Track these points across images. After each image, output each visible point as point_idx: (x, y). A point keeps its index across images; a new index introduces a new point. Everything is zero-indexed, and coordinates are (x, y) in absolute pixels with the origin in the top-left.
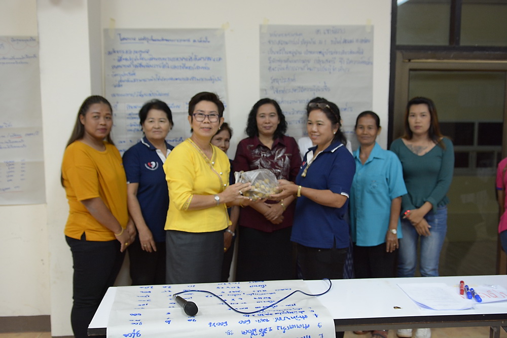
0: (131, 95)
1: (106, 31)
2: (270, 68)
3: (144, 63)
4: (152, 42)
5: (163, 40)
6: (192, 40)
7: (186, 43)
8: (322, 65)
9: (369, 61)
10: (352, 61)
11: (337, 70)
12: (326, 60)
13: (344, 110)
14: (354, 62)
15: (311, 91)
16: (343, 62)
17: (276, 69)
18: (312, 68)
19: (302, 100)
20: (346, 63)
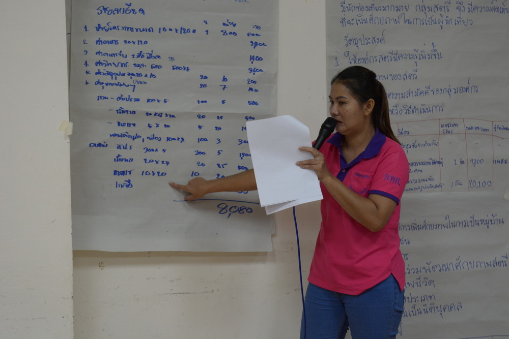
2: (343, 21)
8: (429, 14)
9: (504, 7)
10: (477, 8)
11: (454, 23)
12: (436, 6)
13: (464, 90)
14: (480, 9)
15: (410, 58)
16: (462, 9)
17: (354, 22)
18: (412, 20)
19: (396, 76)
20: (467, 10)
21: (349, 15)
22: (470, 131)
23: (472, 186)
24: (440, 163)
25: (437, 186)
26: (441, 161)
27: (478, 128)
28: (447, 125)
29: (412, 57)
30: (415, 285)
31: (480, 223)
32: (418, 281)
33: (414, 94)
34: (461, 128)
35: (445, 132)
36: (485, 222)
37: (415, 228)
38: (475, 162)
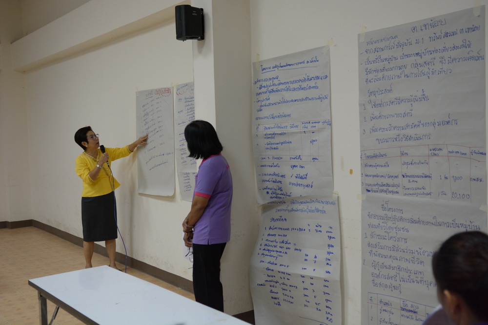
0: (267, 118)
1: (254, 64)
2: (367, 80)
3: (275, 88)
4: (280, 68)
5: (287, 65)
6: (305, 62)
7: (302, 65)
8: (421, 69)
9: (479, 55)
10: (455, 59)
11: (437, 73)
12: (425, 63)
13: (446, 123)
14: (458, 60)
15: (408, 102)
16: (444, 61)
17: (373, 80)
18: (409, 75)
19: (399, 114)
20: (447, 62)
21: (370, 76)
22: (451, 154)
23: (454, 196)
24: (430, 177)
25: (428, 194)
26: (430, 175)
27: (458, 152)
28: (434, 149)
29: (409, 101)
30: (411, 262)
31: (460, 226)
32: (413, 259)
33: (410, 127)
34: (445, 152)
35: (432, 154)
36: (464, 226)
37: (412, 222)
38: (456, 179)
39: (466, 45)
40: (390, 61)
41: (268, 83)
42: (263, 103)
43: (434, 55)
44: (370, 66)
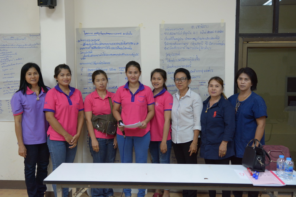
0: (90, 64)
1: (77, 29)
2: (165, 48)
3: (97, 46)
4: (101, 35)
5: (107, 34)
6: (122, 34)
7: (120, 35)
8: (195, 46)
9: (223, 43)
10: (213, 43)
11: (204, 49)
12: (198, 43)
13: (208, 71)
14: (214, 44)
15: (189, 60)
16: (207, 44)
17: (169, 48)
18: (189, 48)
19: (184, 66)
20: (209, 44)
21: (167, 46)
28: (202, 83)
35: (201, 85)
39: (217, 38)
40: (179, 40)
41: (91, 43)
42: (86, 55)
43: (203, 40)
44: (167, 41)
